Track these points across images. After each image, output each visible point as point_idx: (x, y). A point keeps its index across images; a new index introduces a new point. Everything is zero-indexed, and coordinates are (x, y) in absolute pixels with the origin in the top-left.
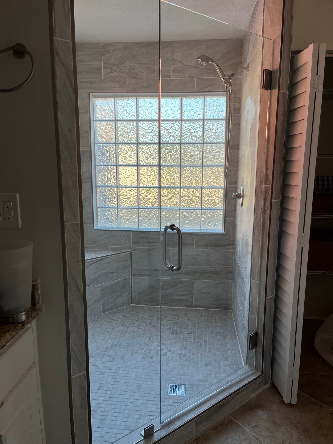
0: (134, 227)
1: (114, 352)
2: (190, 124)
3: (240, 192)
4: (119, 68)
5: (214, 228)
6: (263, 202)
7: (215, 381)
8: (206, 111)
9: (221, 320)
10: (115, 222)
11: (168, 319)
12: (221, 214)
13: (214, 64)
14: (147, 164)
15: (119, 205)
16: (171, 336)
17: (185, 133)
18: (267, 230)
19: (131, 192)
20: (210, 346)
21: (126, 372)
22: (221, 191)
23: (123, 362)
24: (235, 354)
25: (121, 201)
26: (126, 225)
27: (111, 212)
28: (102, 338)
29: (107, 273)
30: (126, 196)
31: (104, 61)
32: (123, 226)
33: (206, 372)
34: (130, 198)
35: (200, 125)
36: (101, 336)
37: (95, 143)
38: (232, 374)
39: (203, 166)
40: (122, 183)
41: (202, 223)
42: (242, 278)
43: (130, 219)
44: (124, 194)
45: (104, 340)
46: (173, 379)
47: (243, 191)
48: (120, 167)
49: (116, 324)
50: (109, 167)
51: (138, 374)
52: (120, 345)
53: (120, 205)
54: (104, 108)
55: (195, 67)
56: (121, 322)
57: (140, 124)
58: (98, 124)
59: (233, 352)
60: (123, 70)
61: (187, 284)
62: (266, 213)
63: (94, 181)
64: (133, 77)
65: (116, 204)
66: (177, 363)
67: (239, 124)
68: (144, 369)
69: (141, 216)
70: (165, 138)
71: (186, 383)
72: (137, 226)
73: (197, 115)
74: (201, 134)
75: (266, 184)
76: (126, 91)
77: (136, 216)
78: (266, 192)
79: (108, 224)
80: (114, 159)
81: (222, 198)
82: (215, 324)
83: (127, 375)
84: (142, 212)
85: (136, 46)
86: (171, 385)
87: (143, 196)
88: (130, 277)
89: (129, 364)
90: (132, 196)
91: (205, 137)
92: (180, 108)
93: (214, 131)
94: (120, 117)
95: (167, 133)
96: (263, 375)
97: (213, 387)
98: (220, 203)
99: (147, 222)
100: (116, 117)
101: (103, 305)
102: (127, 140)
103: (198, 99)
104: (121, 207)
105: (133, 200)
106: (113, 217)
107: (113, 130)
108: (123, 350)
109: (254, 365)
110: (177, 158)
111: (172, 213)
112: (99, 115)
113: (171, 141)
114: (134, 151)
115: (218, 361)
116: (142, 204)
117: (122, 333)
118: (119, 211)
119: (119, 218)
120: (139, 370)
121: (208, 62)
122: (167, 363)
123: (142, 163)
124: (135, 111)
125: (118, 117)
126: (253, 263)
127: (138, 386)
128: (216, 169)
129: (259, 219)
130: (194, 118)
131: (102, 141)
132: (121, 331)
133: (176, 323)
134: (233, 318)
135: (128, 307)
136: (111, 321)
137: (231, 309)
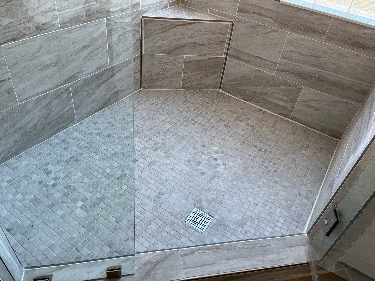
1: (163, 140)
9: (316, 149)
16: (238, 146)
20: (277, 179)
21: (159, 170)
23: (164, 156)
28: (163, 118)
33: (249, 213)
36: (163, 116)
45: (163, 121)
46: (204, 204)
49: (188, 107)
51: (170, 178)
52: (175, 134)
56: (193, 107)
61: (292, 88)
66: (222, 184)
68: (180, 175)
71: (216, 216)
82: (303, 152)
83: (157, 174)
86: (197, 210)
88: (224, 56)
101: (184, 80)
108: (175, 141)
117: (187, 120)
120: (174, 174)
132: (187, 118)
133: (255, 131)
134: (335, 152)
135: (212, 91)
136: (185, 102)
137: (340, 139)
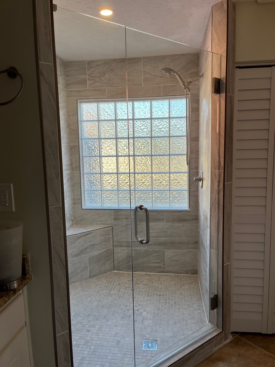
0: (115, 206)
1: (98, 312)
2: (158, 122)
3: (201, 175)
4: (101, 80)
5: (181, 206)
6: (217, 184)
7: (183, 337)
8: (171, 111)
9: (189, 283)
10: (100, 202)
11: (144, 283)
12: (186, 194)
13: (176, 74)
14: (125, 155)
15: (102, 189)
16: (146, 298)
17: (155, 129)
18: (221, 207)
19: (112, 177)
20: (179, 307)
21: (107, 330)
22: (186, 175)
23: (105, 321)
24: (200, 313)
25: (104, 185)
26: (109, 205)
27: (96, 194)
28: (89, 300)
29: (93, 245)
30: (108, 180)
31: (89, 74)
32: (106, 206)
33: (175, 330)
34: (112, 182)
35: (166, 122)
36: (88, 298)
37: (82, 139)
38: (197, 331)
39: (170, 155)
40: (104, 170)
41: (171, 202)
42: (204, 248)
43: (111, 199)
44: (106, 179)
45: (90, 301)
46: (148, 336)
47: (202, 176)
48: (103, 158)
49: (100, 288)
50: (94, 158)
51: (117, 331)
52: (103, 306)
53: (104, 188)
54: (89, 111)
55: (161, 77)
56: (104, 286)
57: (118, 123)
58: (85, 124)
59: (199, 311)
60: (104, 81)
61: (159, 253)
62: (220, 193)
63: (81, 169)
64: (111, 86)
65: (100, 188)
66: (150, 321)
67: (198, 121)
68: (123, 327)
69: (120, 197)
70: (139, 133)
71: (158, 339)
72: (118, 205)
73: (164, 114)
74: (168, 129)
75: (219, 169)
76: (106, 97)
77: (116, 197)
78: (219, 176)
79: (94, 204)
80: (97, 151)
81: (187, 180)
82: (183, 288)
83: (108, 332)
84: (121, 193)
85: (114, 62)
86: (146, 341)
87: (121, 181)
88: (112, 248)
89: (110, 323)
90: (112, 181)
91: (171, 132)
92: (150, 109)
93: (178, 126)
94: (102, 118)
95: (140, 129)
96: (224, 332)
97: (181, 343)
98: (185, 184)
99: (125, 201)
100: (99, 118)
101: (90, 272)
102: (108, 135)
103: (165, 101)
104: (104, 190)
105: (113, 184)
106: (98, 198)
107: (96, 129)
108: (106, 310)
109: (215, 323)
110: (148, 149)
111: (146, 194)
112: (85, 116)
113: (143, 136)
114: (113, 145)
115: (185, 319)
116: (121, 187)
117: (105, 296)
118: (102, 193)
119: (103, 199)
120: (119, 328)
121: (170, 73)
122: (142, 321)
123: (120, 154)
124: (114, 113)
125: (100, 118)
126: (211, 235)
127: (117, 341)
128: (181, 157)
129: (215, 199)
130: (161, 117)
131: (88, 137)
132: (105, 294)
133: (151, 287)
134: (199, 281)
135: (110, 273)
136: (96, 286)
137: (197, 274)
